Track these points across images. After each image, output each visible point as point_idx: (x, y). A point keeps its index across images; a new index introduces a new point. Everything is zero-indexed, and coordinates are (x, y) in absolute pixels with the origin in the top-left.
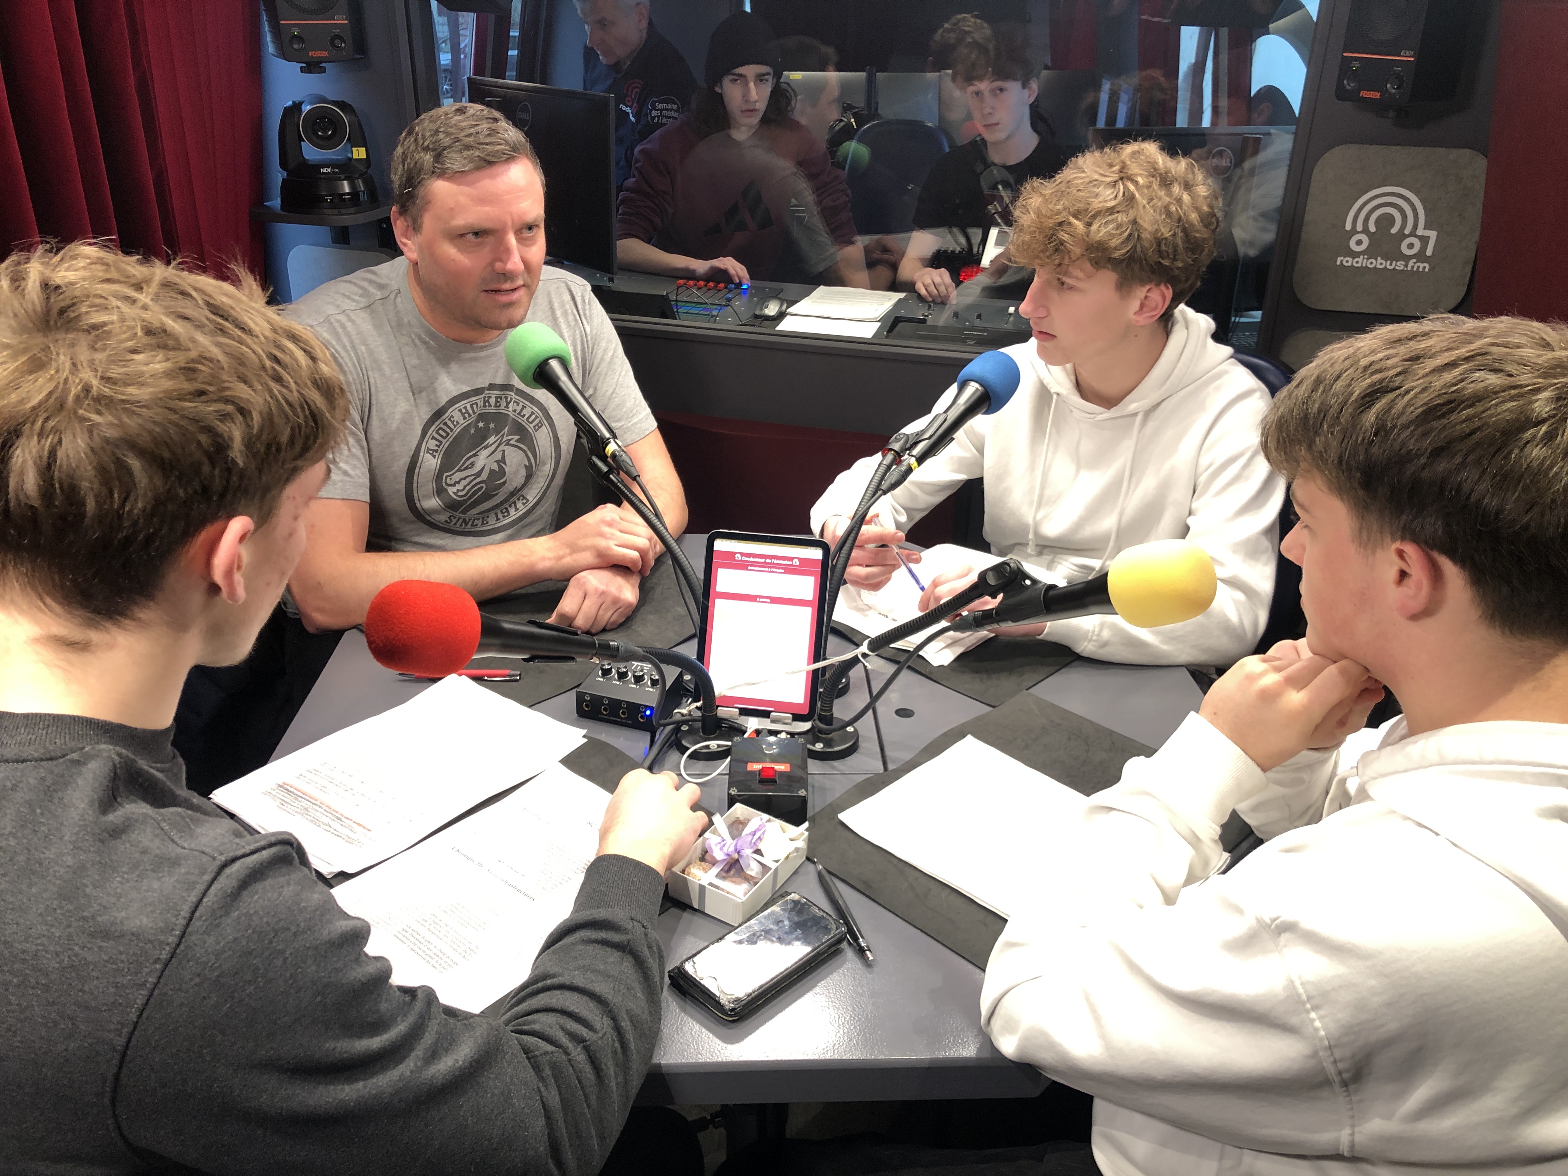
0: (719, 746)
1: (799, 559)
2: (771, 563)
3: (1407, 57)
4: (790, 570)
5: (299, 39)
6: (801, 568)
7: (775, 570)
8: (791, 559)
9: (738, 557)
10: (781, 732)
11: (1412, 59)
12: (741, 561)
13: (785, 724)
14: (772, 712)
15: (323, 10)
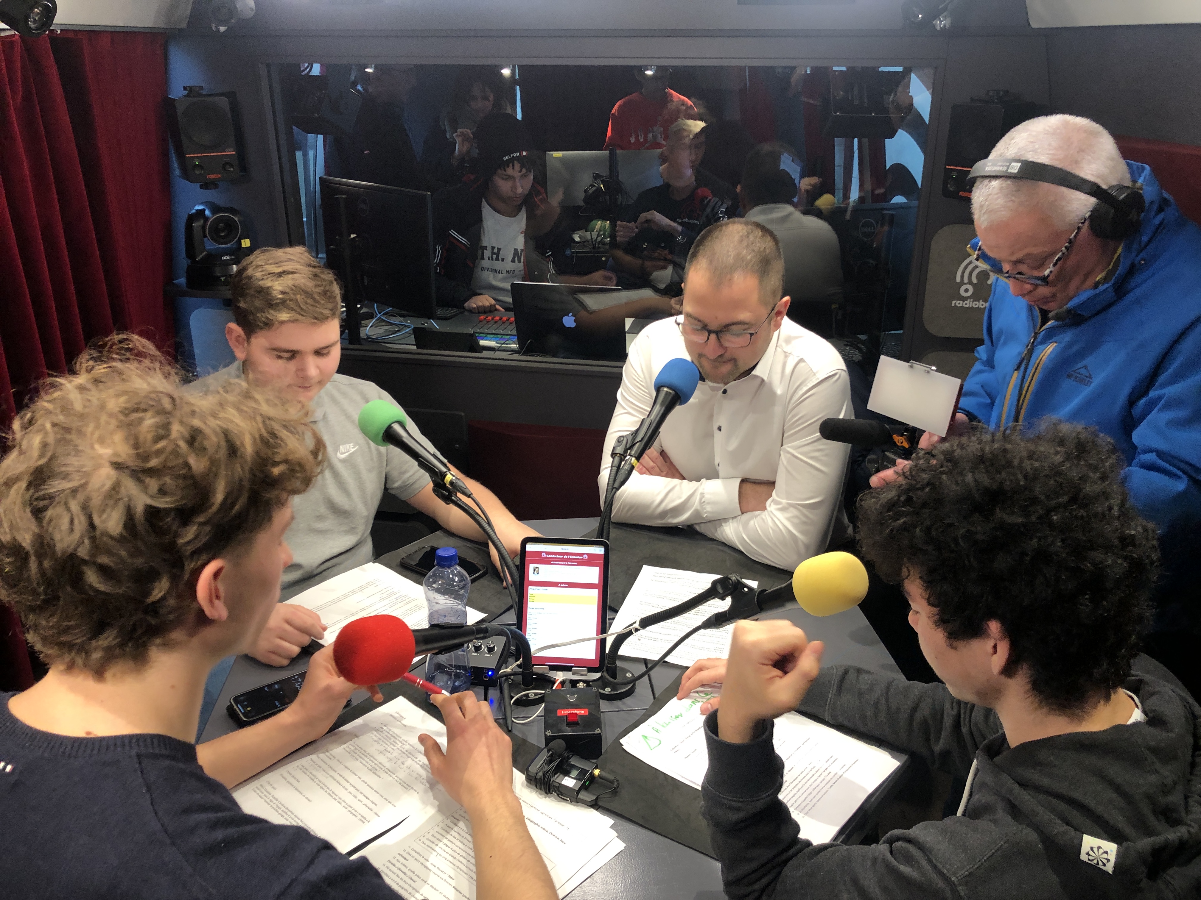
0: (536, 694)
1: (588, 555)
2: (568, 559)
4: (582, 563)
5: (200, 167)
6: (588, 561)
7: (571, 563)
8: (582, 555)
9: (544, 555)
10: (579, 682)
12: (546, 557)
13: (582, 675)
14: (572, 667)
15: (217, 146)
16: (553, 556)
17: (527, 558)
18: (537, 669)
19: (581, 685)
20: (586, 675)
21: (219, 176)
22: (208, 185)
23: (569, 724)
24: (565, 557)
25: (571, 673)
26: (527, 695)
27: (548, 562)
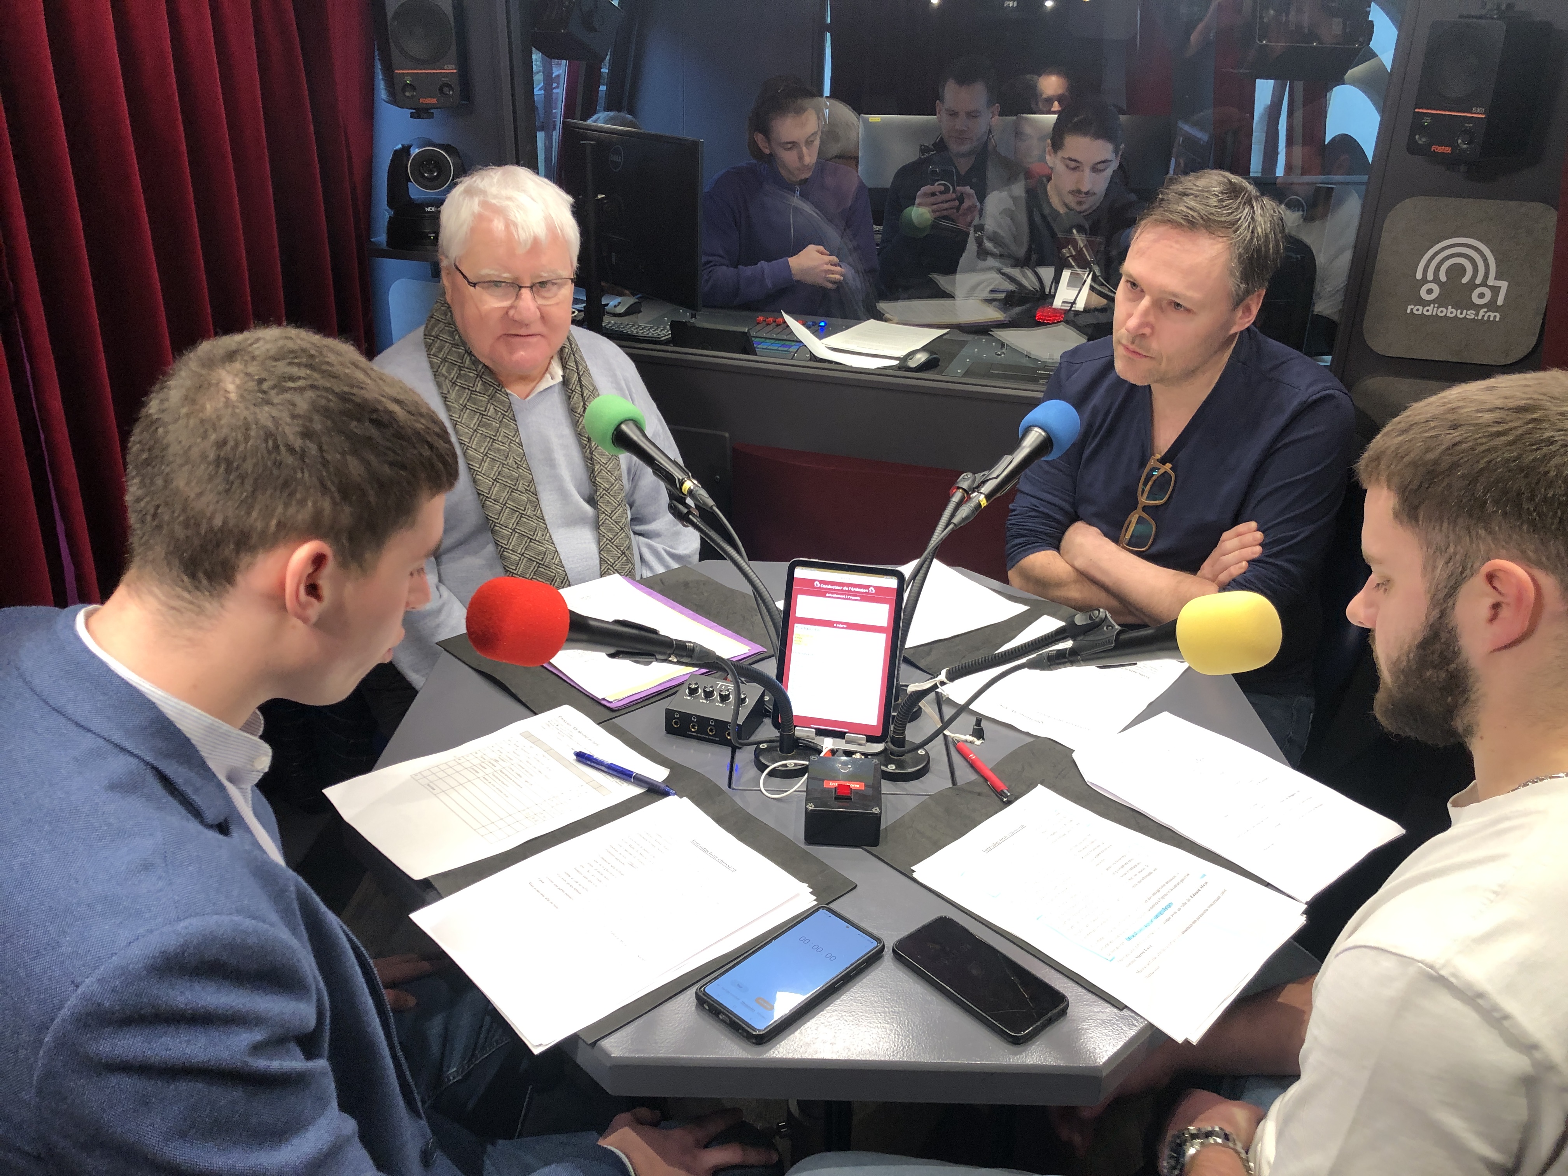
0: (796, 765)
1: (875, 587)
2: (849, 591)
3: (1479, 114)
4: (867, 598)
5: (412, 87)
6: (876, 596)
7: (851, 597)
8: (867, 587)
9: (817, 584)
10: (856, 752)
11: (1483, 116)
12: (820, 588)
13: (857, 744)
14: (846, 733)
15: (435, 60)
16: (829, 587)
17: (794, 587)
18: (800, 732)
19: (858, 756)
20: (865, 745)
21: (434, 101)
22: (420, 113)
23: (837, 798)
24: (845, 588)
25: (842, 741)
26: (785, 765)
27: (821, 593)
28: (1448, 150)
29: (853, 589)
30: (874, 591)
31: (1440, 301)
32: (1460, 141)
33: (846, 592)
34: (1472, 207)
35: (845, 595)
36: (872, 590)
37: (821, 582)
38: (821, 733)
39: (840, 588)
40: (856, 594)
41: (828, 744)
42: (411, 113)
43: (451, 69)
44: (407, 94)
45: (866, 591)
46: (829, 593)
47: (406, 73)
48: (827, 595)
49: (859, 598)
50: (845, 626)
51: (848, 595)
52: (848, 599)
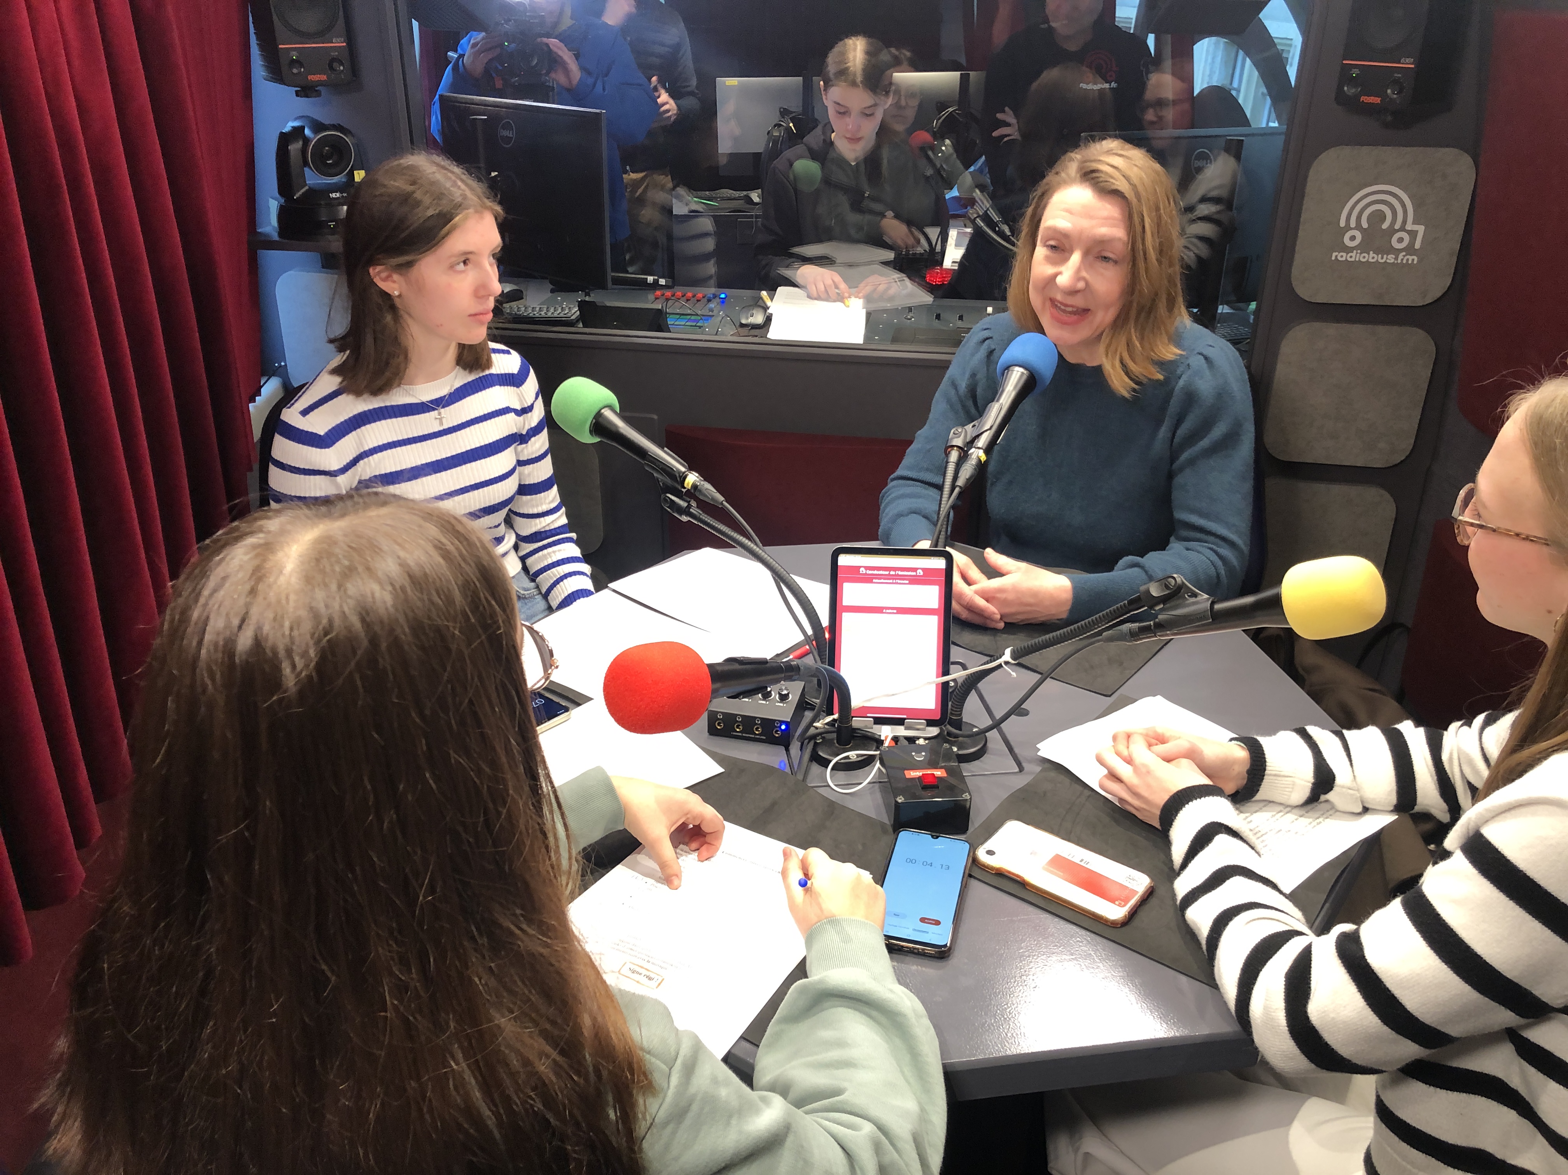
0: (858, 756)
1: (923, 569)
2: (895, 575)
3: (1408, 63)
4: (915, 581)
5: (298, 63)
6: (925, 578)
7: (899, 581)
8: (915, 570)
9: (862, 570)
10: (918, 738)
11: (1413, 66)
12: (866, 574)
13: (918, 729)
14: (905, 719)
15: (321, 34)
16: (876, 572)
17: (839, 575)
18: (857, 722)
19: (921, 742)
20: (924, 730)
21: (324, 77)
22: (306, 91)
23: (925, 788)
24: (892, 573)
25: (902, 727)
26: (847, 757)
27: (868, 579)
28: (1378, 100)
29: (900, 573)
30: (922, 573)
31: (1364, 247)
32: (1389, 91)
33: (893, 576)
34: (1390, 155)
35: (893, 579)
36: (920, 573)
37: (867, 568)
38: (879, 721)
39: (887, 573)
40: (903, 577)
41: (886, 732)
42: (297, 92)
43: (339, 43)
44: (295, 71)
45: (914, 573)
46: (876, 578)
47: (289, 47)
48: (874, 581)
49: (907, 582)
50: (895, 611)
51: (896, 579)
52: (893, 583)
